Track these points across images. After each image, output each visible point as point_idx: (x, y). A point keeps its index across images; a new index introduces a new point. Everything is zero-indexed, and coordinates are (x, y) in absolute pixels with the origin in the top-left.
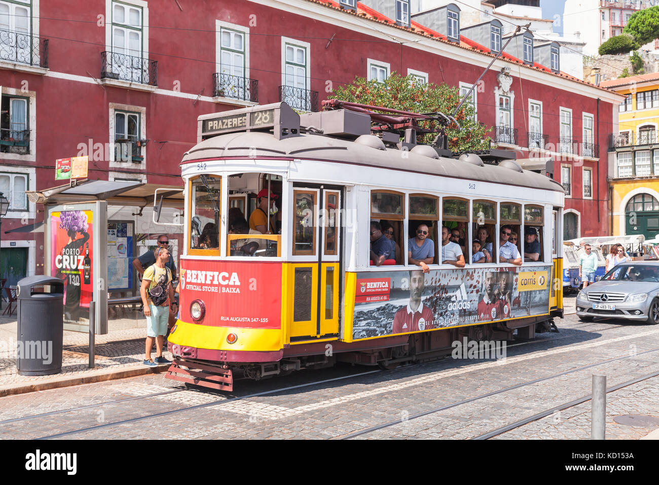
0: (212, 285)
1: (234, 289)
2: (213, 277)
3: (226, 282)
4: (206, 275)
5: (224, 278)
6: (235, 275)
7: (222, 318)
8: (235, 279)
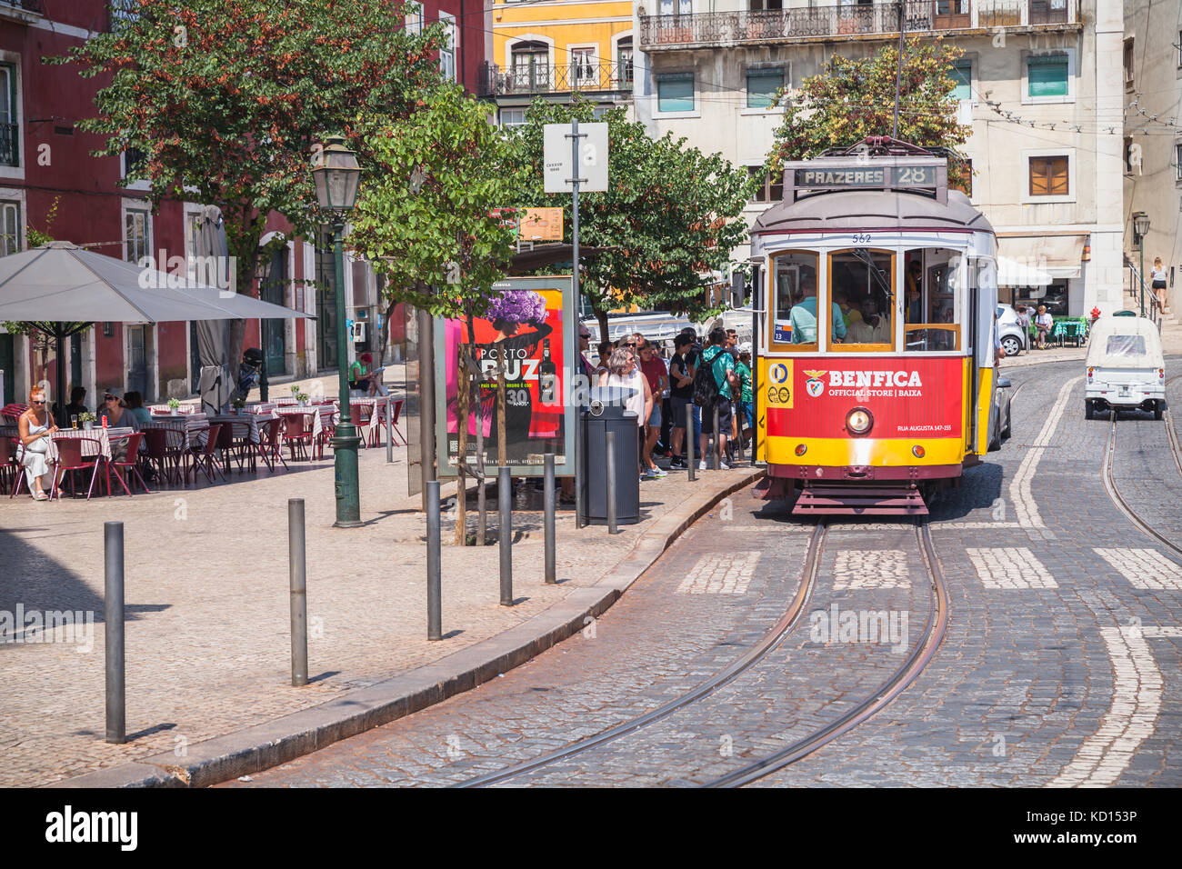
0: (883, 387)
1: (914, 392)
2: (885, 378)
3: (904, 384)
4: (873, 377)
5: (901, 379)
6: (915, 374)
7: (900, 428)
8: (915, 380)
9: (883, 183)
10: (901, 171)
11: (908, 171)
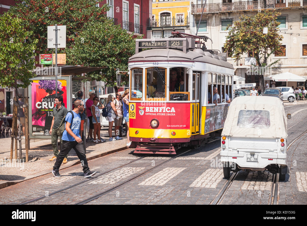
0: (162, 112)
1: (173, 114)
2: (163, 109)
3: (169, 111)
4: (159, 109)
5: (168, 110)
6: (173, 108)
7: (168, 126)
8: (173, 110)
9: (166, 46)
10: (172, 42)
11: (174, 42)
